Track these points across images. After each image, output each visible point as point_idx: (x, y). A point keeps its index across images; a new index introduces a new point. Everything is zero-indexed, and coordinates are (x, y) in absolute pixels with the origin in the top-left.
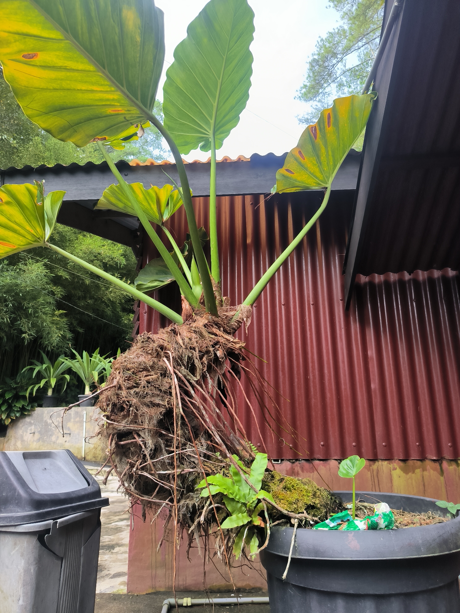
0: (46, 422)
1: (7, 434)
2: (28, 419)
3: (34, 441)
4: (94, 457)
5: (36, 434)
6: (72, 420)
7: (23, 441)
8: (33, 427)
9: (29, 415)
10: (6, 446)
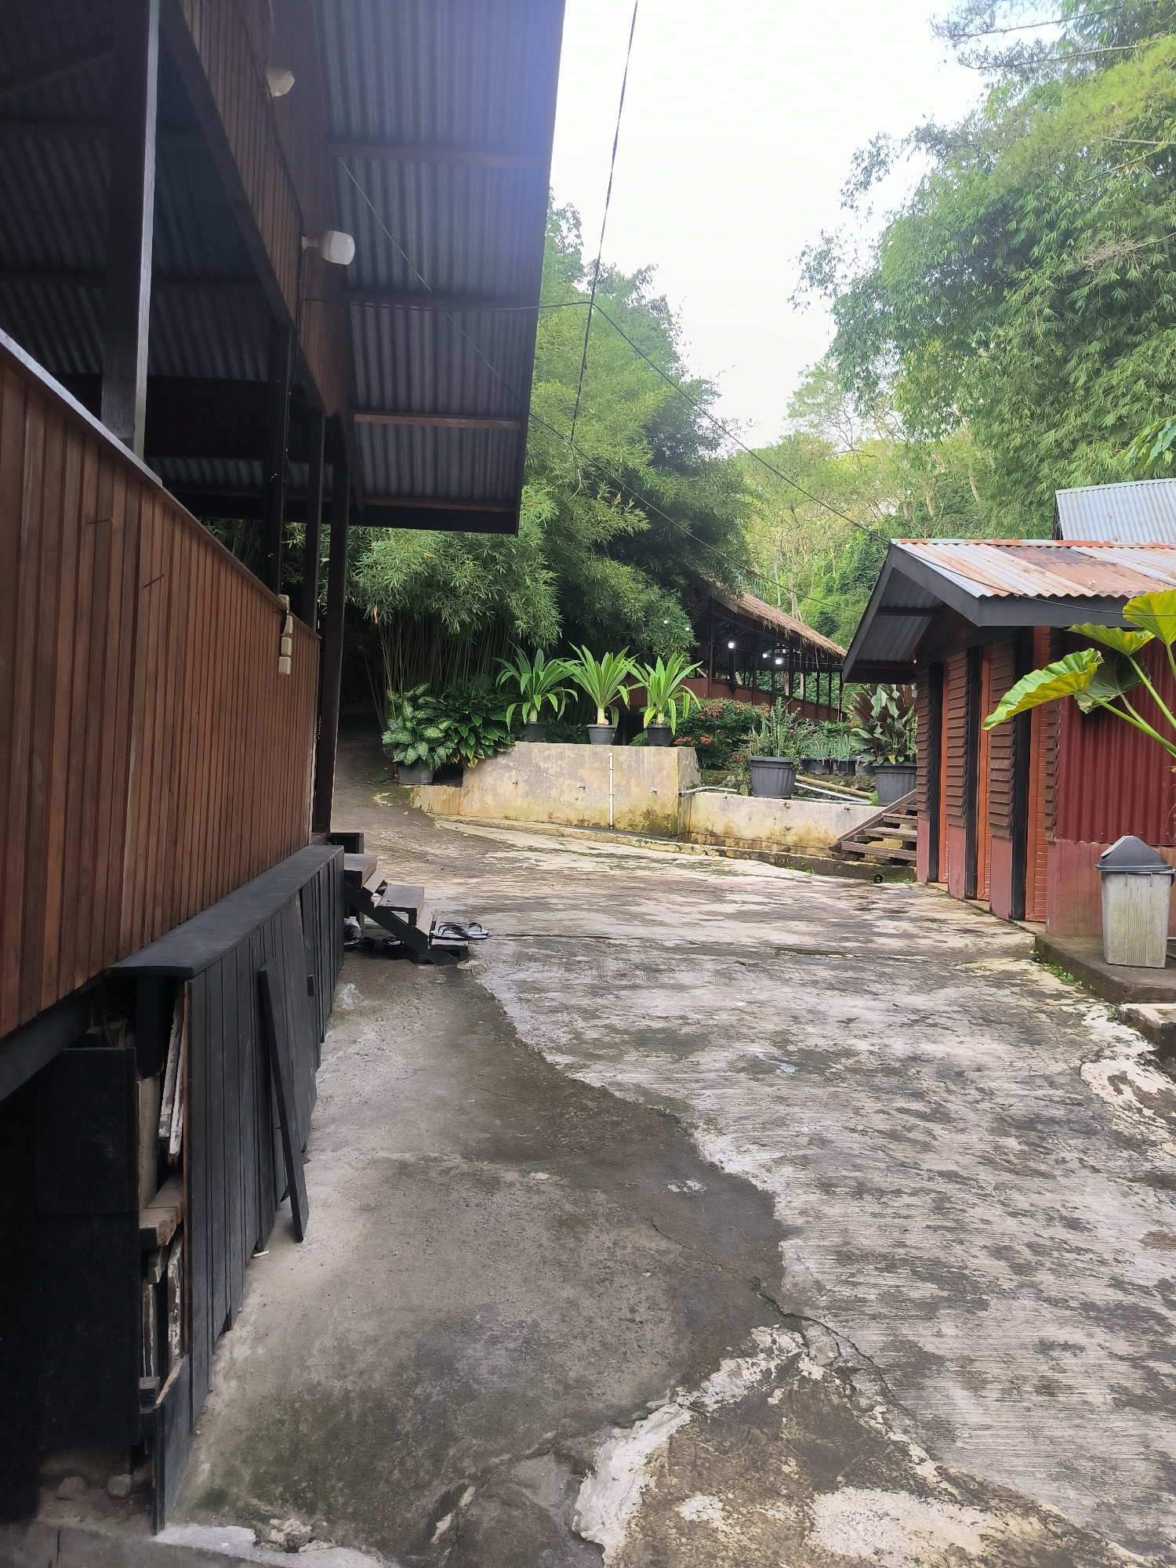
0: (537, 766)
1: (464, 781)
2: (501, 760)
3: (517, 795)
4: (631, 826)
5: (520, 784)
6: (587, 766)
7: (496, 795)
8: (513, 773)
9: (504, 753)
10: (465, 802)
